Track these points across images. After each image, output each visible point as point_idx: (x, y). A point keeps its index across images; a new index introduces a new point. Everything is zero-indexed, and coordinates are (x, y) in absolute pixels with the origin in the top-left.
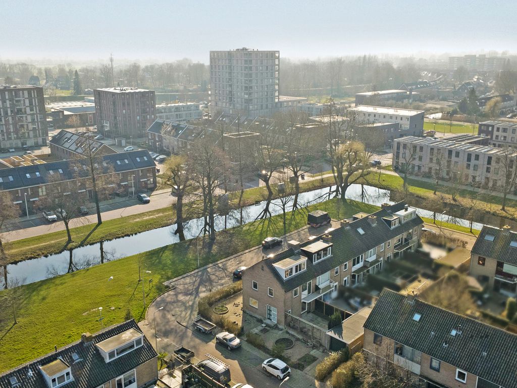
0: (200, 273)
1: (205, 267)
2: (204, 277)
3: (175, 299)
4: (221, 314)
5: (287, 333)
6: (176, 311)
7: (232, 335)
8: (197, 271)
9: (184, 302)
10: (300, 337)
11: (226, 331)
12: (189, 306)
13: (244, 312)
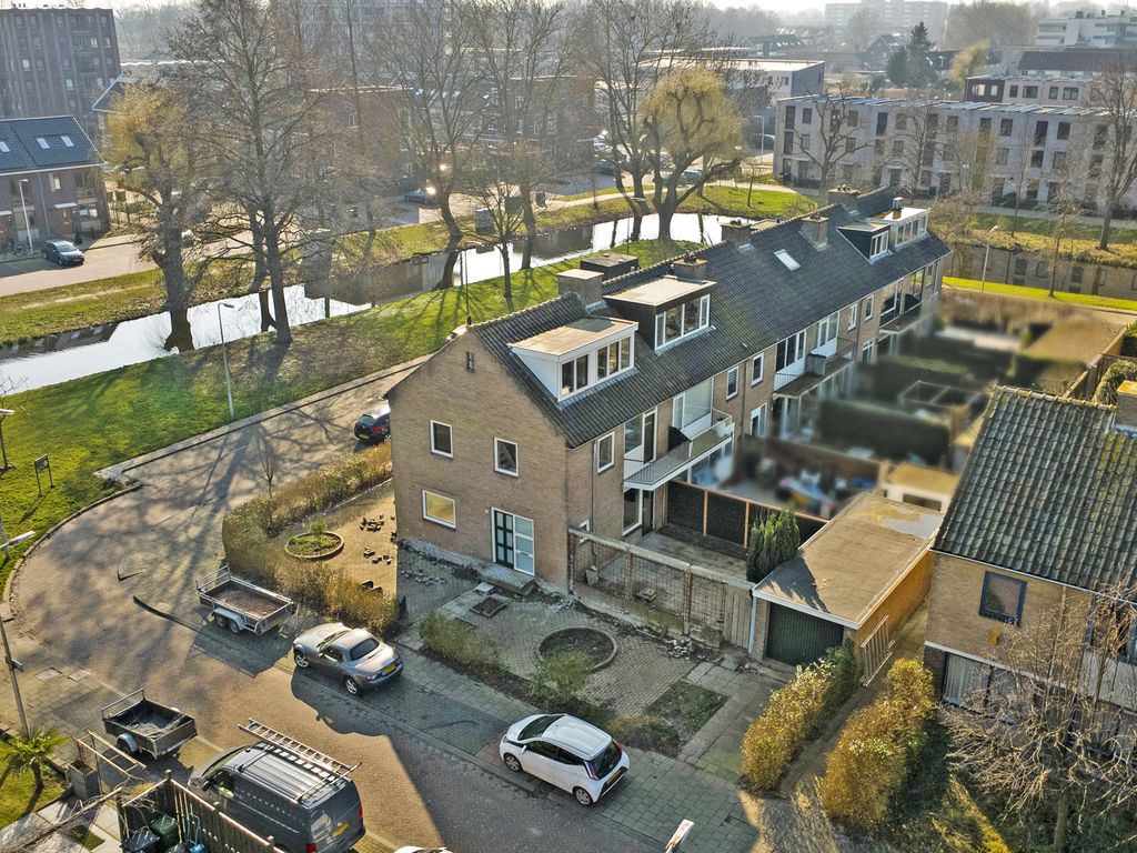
0: (235, 437)
1: (254, 418)
2: (251, 448)
3: (135, 523)
4: (314, 560)
5: (581, 608)
6: (132, 562)
7: (362, 634)
8: (225, 429)
9: (171, 529)
10: (634, 619)
11: (334, 621)
12: (190, 540)
13: (403, 547)
